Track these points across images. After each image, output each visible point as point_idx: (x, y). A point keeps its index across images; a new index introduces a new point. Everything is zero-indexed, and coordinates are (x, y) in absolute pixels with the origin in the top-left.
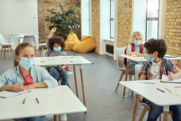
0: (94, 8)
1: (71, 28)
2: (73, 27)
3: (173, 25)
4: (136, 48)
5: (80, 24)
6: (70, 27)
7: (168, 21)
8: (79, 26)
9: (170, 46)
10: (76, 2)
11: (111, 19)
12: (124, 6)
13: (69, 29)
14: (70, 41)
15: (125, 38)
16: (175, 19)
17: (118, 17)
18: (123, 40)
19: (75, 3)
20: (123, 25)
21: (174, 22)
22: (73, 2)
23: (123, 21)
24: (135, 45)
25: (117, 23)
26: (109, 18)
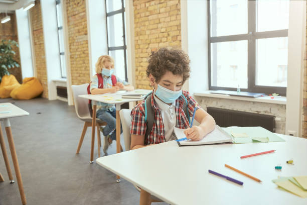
0: (36, 41)
1: (6, 69)
2: (9, 67)
3: (146, 52)
4: (105, 79)
5: (19, 63)
6: (4, 66)
7: (139, 48)
8: (17, 66)
9: (144, 80)
10: (11, 35)
11: (61, 54)
12: (77, 34)
13: (3, 69)
14: (7, 85)
15: (82, 75)
16: (149, 44)
17: (70, 49)
18: (79, 78)
19: (9, 36)
20: (78, 59)
21: (147, 48)
22: (7, 34)
23: (77, 53)
24: (103, 76)
25: (69, 57)
26: (57, 52)
